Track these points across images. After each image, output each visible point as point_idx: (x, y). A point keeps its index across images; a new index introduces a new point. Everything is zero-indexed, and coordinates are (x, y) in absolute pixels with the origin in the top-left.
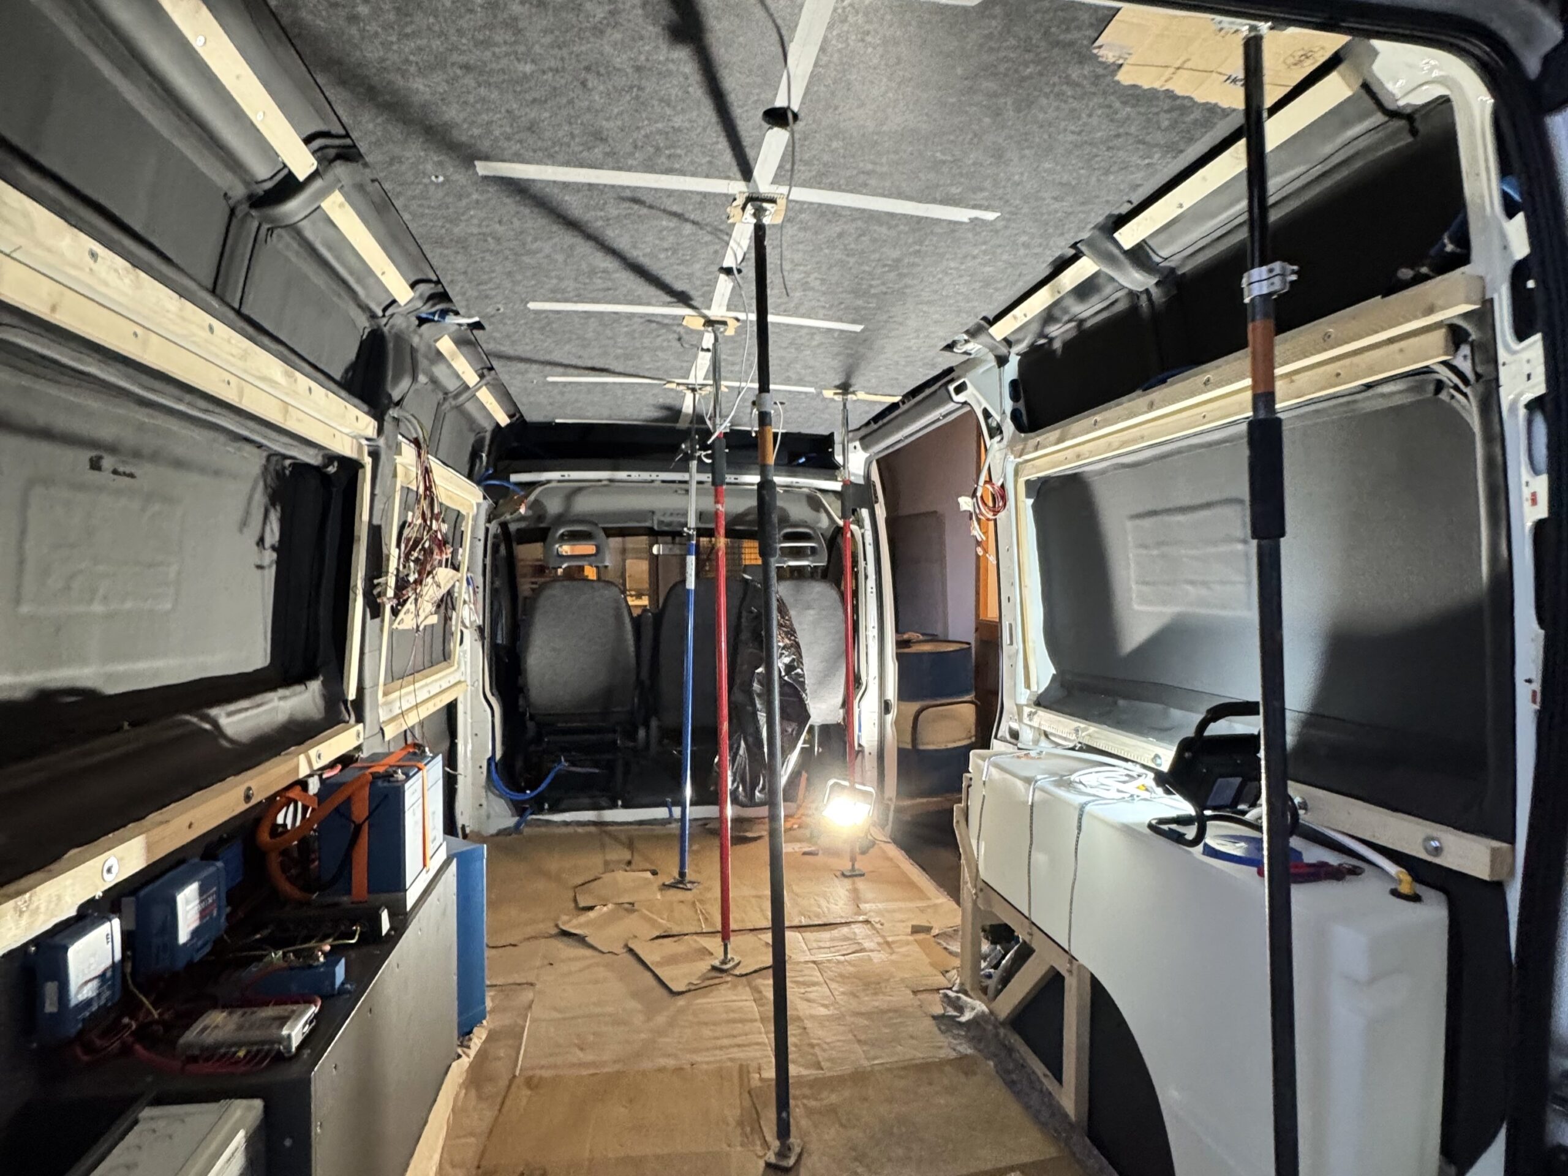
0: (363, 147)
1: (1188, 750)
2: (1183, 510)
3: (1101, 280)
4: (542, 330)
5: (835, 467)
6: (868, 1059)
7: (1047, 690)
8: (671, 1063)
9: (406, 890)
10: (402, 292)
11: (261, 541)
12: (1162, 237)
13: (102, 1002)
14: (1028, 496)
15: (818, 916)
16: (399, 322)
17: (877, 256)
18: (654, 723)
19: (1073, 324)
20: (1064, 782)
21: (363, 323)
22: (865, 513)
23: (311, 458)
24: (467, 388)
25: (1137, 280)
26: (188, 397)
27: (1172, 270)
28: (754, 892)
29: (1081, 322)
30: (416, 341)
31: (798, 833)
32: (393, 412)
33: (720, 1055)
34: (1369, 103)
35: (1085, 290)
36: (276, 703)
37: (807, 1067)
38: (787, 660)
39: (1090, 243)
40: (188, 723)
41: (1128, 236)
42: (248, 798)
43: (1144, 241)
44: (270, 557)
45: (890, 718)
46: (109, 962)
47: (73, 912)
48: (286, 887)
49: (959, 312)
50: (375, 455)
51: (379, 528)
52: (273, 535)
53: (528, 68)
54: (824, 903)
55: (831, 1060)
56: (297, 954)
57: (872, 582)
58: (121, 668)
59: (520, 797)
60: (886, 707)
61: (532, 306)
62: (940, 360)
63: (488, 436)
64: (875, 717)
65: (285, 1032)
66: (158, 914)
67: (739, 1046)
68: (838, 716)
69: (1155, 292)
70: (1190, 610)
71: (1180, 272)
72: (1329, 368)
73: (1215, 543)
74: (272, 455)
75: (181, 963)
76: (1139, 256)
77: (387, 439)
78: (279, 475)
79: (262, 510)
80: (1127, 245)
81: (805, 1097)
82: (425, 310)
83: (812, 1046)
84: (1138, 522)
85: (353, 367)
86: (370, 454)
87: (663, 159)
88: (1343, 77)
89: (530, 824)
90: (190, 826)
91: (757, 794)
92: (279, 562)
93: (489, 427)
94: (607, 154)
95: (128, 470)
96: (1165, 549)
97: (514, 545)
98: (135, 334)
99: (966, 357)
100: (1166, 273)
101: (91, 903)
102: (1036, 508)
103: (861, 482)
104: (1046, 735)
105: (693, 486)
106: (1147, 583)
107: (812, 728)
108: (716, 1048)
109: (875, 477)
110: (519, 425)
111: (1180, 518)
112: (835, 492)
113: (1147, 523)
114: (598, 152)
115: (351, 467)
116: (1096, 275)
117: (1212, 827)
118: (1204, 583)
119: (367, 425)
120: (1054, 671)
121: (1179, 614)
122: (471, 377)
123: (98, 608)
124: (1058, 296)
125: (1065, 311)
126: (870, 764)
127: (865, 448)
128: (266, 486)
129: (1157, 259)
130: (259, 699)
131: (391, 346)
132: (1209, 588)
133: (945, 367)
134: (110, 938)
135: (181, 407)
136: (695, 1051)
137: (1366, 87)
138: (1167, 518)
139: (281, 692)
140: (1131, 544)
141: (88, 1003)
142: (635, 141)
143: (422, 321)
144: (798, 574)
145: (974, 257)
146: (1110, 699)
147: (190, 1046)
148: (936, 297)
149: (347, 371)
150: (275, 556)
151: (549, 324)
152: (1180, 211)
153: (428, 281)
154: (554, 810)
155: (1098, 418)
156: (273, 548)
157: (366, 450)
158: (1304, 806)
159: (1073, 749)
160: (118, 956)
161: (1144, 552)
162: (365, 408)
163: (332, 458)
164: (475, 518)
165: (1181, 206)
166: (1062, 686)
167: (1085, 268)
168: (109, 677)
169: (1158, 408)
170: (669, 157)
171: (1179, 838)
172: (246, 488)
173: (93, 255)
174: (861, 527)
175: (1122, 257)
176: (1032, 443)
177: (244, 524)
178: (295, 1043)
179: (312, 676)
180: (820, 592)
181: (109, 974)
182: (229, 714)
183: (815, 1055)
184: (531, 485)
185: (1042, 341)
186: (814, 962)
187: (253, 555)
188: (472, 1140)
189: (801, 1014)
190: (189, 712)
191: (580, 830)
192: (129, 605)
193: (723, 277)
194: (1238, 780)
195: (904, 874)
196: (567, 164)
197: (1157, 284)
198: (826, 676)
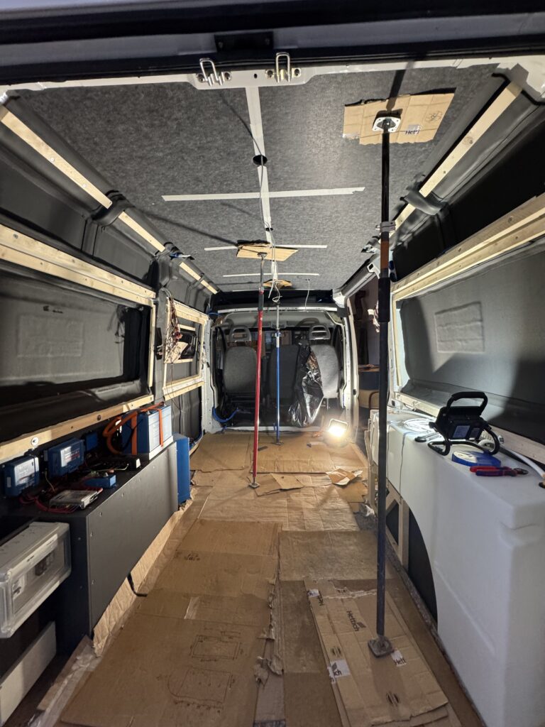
0: (124, 195)
1: (445, 413)
2: (456, 309)
3: (418, 213)
4: (213, 257)
5: (333, 302)
6: (325, 528)
7: (406, 386)
8: (251, 520)
9: (149, 452)
10: (161, 248)
11: (117, 334)
12: (440, 189)
13: (30, 485)
14: (397, 308)
15: (319, 469)
16: (163, 258)
17: (321, 216)
18: (268, 396)
19: (410, 235)
20: (402, 425)
21: (150, 260)
22: (345, 319)
23: (133, 306)
24: (197, 281)
25: (432, 211)
26: (74, 285)
27: (447, 203)
28: (298, 459)
29: (413, 233)
30: (171, 264)
31: (319, 438)
32: (163, 289)
33: (270, 520)
34: (527, 101)
35: (412, 218)
36: (120, 388)
37: (300, 528)
38: (315, 374)
39: (409, 196)
40: (82, 394)
41: (425, 191)
42: (99, 419)
43: (432, 192)
44: (121, 339)
45: (355, 396)
46: (34, 471)
47: (22, 454)
48: (111, 448)
49: (363, 235)
50: (156, 304)
51: (159, 329)
52: (122, 331)
53: (161, 154)
54: (322, 464)
55: (309, 526)
56: (100, 473)
57: (348, 345)
58: (61, 375)
59: (225, 421)
60: (354, 392)
61: (206, 249)
62: (362, 256)
63: (210, 297)
64: (350, 396)
65: (82, 500)
66: (55, 456)
67: (276, 517)
68: (335, 395)
69: (440, 215)
70: (460, 352)
71: (450, 204)
72: (512, 235)
73: (469, 322)
74: (119, 305)
75: (63, 473)
76: (431, 199)
77: (161, 299)
78: (124, 312)
79: (117, 324)
80: (425, 195)
81: (298, 538)
82: (172, 253)
83: (304, 520)
84: (438, 315)
85: (147, 275)
86: (154, 304)
87: (224, 187)
88: (510, 90)
89: (227, 430)
90: (72, 427)
91: (304, 423)
92: (125, 341)
93: (210, 295)
94: (204, 187)
95: (60, 310)
96: (449, 326)
97: (224, 335)
98: (42, 264)
99: (372, 254)
100: (444, 205)
101: (30, 451)
102: (401, 313)
103: (343, 307)
104: (405, 404)
105: (278, 312)
106: (442, 341)
107: (325, 400)
108: (268, 517)
109: (349, 305)
110: (220, 293)
111: (456, 312)
112: (335, 312)
113: (442, 315)
114: (201, 187)
115: (148, 309)
116: (415, 211)
117: (453, 448)
118: (465, 340)
119: (152, 294)
120: (409, 378)
121: (457, 354)
122: (198, 277)
123: (49, 355)
124: (402, 223)
125: (406, 229)
126: (348, 414)
127: (343, 294)
128: (118, 315)
129: (439, 200)
130: (113, 386)
131: (160, 267)
132: (466, 342)
133: (365, 260)
134: (34, 464)
135: (72, 289)
136: (262, 517)
137: (524, 93)
138: (450, 313)
139: (123, 384)
140: (436, 325)
141: (24, 485)
142: (211, 180)
143: (172, 258)
144: (319, 342)
145: (361, 209)
146: (429, 390)
147: (53, 502)
148: (351, 229)
149: (145, 276)
150: (123, 339)
151: (215, 255)
152: (445, 175)
153: (170, 243)
154: (235, 426)
155: (419, 272)
156: (122, 336)
157: (153, 303)
158: (502, 440)
159: (413, 410)
160: (37, 469)
161: (441, 328)
162: (150, 288)
163: (141, 306)
164: (207, 325)
165: (445, 172)
166: (412, 384)
167: (410, 208)
168: (57, 378)
169: (442, 264)
170: (226, 185)
171: (439, 451)
172: (110, 316)
173: (16, 236)
174: (344, 324)
175: (424, 201)
176: (396, 286)
177: (109, 328)
178: (86, 504)
179: (136, 378)
180: (329, 350)
181: (33, 476)
182: (100, 391)
183: (304, 524)
184: (225, 314)
185: (400, 244)
186: (313, 487)
187: (114, 339)
188: (176, 540)
189: (303, 507)
190: (82, 390)
191: (243, 433)
192: (63, 355)
193: (267, 232)
194: (468, 427)
195: (357, 456)
196: (192, 193)
197: (441, 211)
198: (330, 380)
